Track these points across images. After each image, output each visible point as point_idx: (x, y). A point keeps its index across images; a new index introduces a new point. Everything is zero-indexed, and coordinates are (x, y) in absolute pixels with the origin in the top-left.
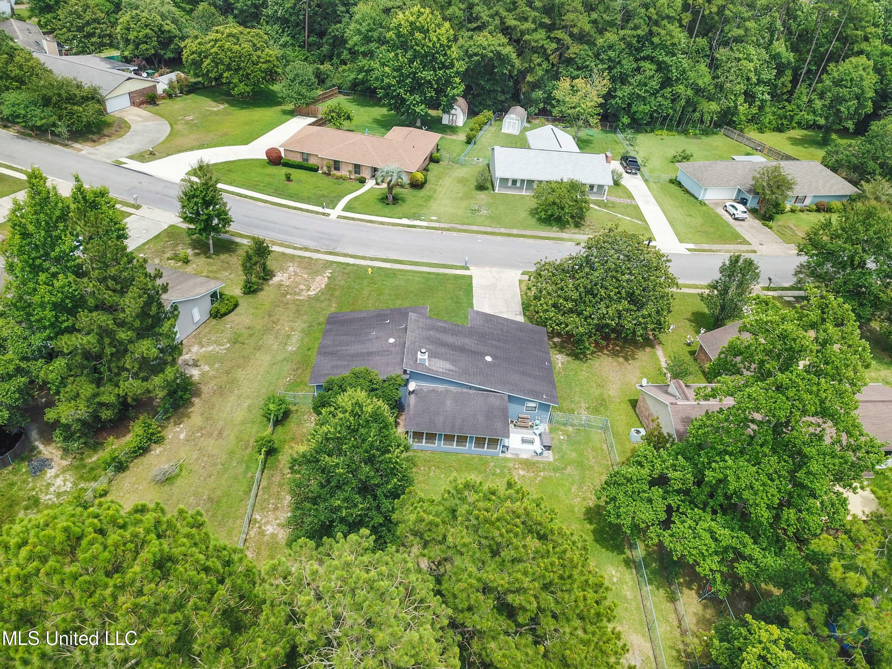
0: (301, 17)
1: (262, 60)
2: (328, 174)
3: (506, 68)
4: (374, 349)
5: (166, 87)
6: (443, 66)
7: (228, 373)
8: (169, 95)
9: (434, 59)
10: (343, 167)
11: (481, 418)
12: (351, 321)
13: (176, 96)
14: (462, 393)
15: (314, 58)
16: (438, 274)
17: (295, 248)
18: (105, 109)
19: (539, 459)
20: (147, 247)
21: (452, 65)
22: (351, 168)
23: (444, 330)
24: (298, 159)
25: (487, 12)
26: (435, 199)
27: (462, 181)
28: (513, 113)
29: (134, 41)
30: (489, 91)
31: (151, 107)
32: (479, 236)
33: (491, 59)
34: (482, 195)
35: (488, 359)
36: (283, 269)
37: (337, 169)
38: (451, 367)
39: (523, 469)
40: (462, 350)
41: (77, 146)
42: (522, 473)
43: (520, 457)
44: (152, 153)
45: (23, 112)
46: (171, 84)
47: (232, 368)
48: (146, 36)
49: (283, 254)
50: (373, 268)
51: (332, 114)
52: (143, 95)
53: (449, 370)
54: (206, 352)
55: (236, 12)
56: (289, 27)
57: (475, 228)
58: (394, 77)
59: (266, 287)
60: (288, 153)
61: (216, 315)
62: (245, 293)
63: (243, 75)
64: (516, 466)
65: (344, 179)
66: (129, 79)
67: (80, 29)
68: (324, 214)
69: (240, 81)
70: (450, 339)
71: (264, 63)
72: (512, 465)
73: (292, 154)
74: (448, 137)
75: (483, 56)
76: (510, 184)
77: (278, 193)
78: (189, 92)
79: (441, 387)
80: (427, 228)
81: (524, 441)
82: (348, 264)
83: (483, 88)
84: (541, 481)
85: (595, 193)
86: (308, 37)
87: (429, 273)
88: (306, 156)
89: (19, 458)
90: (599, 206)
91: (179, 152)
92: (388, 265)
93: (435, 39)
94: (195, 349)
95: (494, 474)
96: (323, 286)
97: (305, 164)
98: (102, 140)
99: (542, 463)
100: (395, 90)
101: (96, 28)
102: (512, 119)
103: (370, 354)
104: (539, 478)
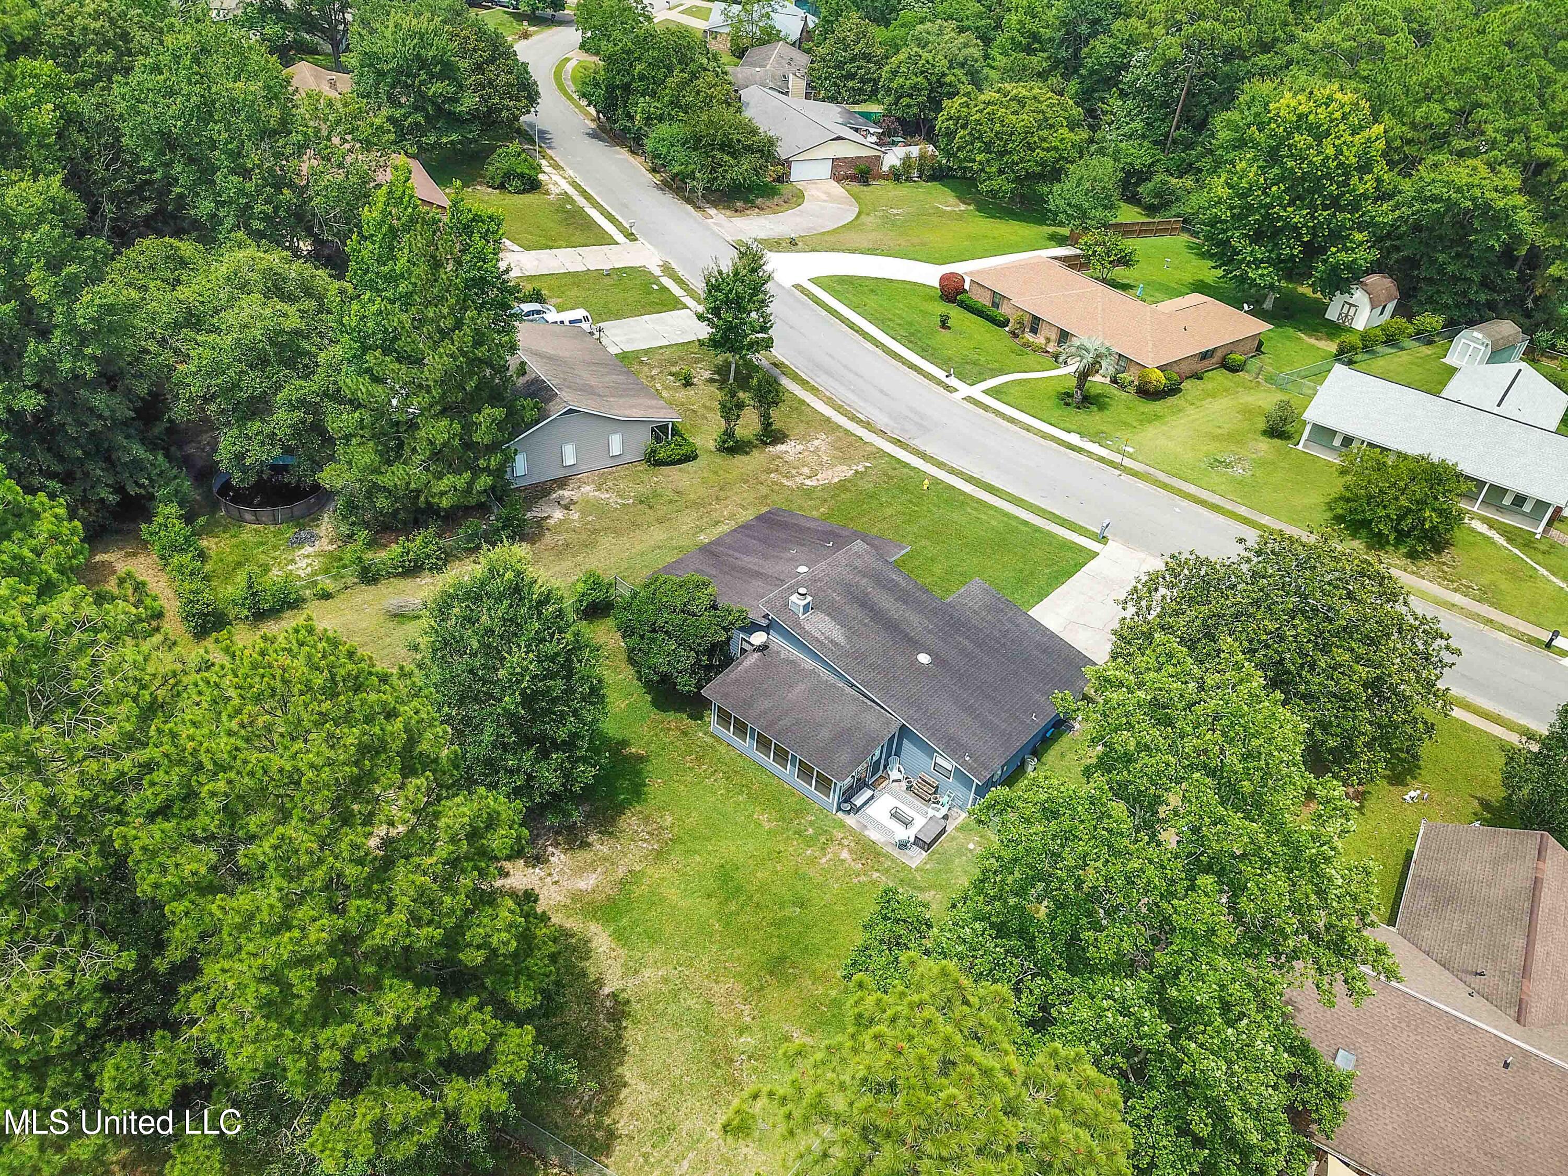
0: (1175, 93)
1: (1045, 145)
2: (1014, 335)
3: (1499, 237)
4: (770, 572)
5: (898, 163)
6: (1335, 203)
7: (595, 532)
8: (896, 176)
9: (1319, 189)
10: (1044, 331)
11: (825, 734)
12: (785, 526)
13: (909, 179)
14: (833, 686)
15: (1170, 164)
16: (1037, 529)
17: (853, 418)
18: (788, 175)
19: (896, 853)
20: (661, 351)
21: (1355, 206)
22: (1054, 336)
23: (890, 587)
24: (985, 300)
25: (1502, 124)
26: (1165, 424)
27: (1248, 412)
28: (1480, 331)
29: (896, 91)
30: (1455, 279)
31: (856, 187)
32: (1185, 503)
33: (1467, 211)
34: (1265, 446)
35: (924, 658)
36: (803, 438)
37: (1034, 331)
38: (841, 640)
39: (851, 851)
40: (892, 627)
41: (712, 211)
42: (845, 855)
43: (867, 833)
44: (793, 243)
45: (664, 151)
46: (907, 160)
47: (605, 529)
48: (914, 87)
49: (828, 420)
50: (936, 481)
51: (1098, 249)
52: (856, 166)
53: (832, 641)
54: (597, 499)
55: (1083, 71)
56: (1149, 107)
57: (1192, 489)
58: (1231, 208)
59: (755, 453)
60: (975, 286)
61: (653, 460)
62: (718, 450)
63: (1007, 163)
64: (846, 842)
65: (1035, 349)
66: (839, 138)
67: (839, 66)
68: (947, 387)
69: (1001, 172)
70: (886, 602)
71: (1048, 150)
72: (840, 835)
73: (980, 290)
74: (1312, 341)
75: (1450, 205)
76: (1337, 442)
77: (910, 341)
78: (932, 178)
79: (809, 663)
80: (1101, 459)
81: (896, 815)
82: (906, 465)
83: (1441, 271)
84: (863, 885)
85: (1525, 514)
86: (1178, 128)
87: (1025, 523)
88: (997, 299)
89: (294, 519)
90: (1509, 540)
91: (833, 250)
92: (968, 488)
93: (1330, 151)
94: (586, 489)
95: (798, 833)
96: (836, 480)
97: (994, 312)
98: (748, 212)
99: (893, 861)
100: (1225, 231)
101: (859, 68)
102: (1475, 340)
103: (758, 575)
104: (863, 878)
